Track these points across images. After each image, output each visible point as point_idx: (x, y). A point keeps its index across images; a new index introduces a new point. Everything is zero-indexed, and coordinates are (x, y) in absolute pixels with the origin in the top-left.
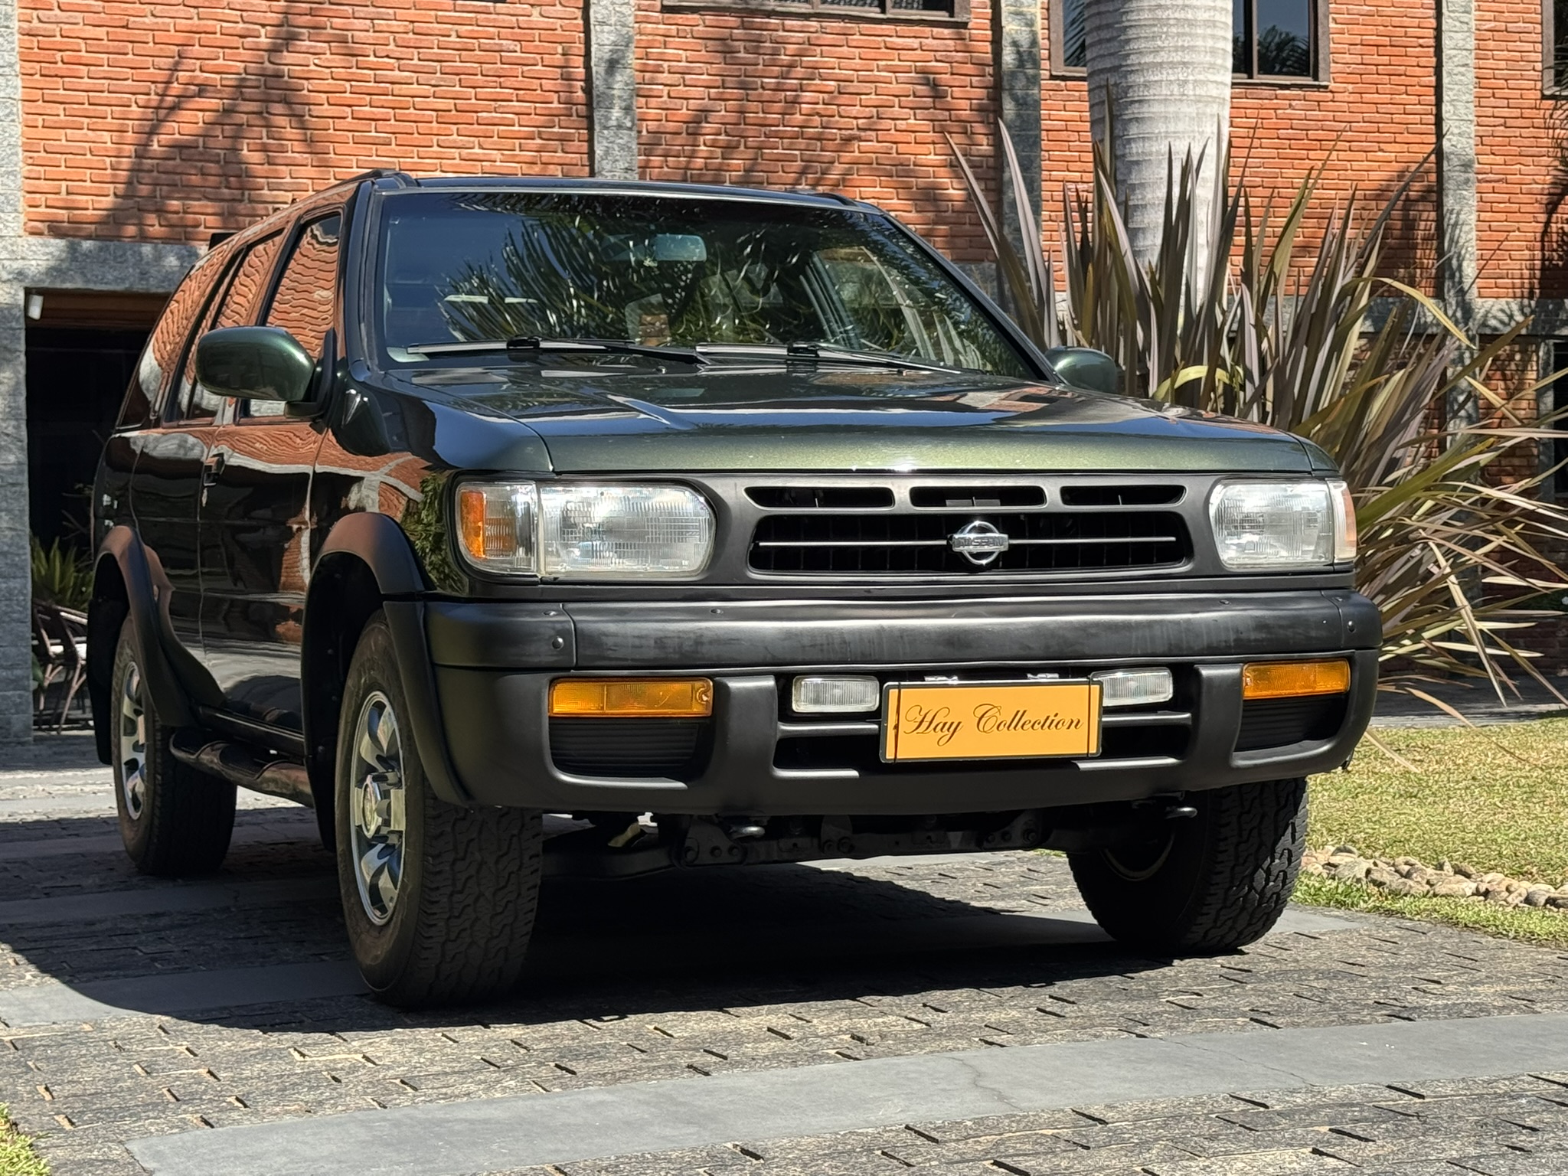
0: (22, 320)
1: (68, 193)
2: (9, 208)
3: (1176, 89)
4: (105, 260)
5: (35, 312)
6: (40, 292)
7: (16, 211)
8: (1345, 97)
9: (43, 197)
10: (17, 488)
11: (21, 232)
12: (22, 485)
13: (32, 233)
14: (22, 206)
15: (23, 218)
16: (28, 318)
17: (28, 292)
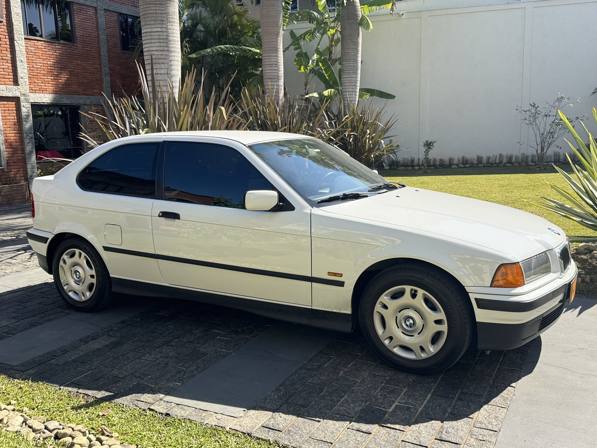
8: (80, 48)
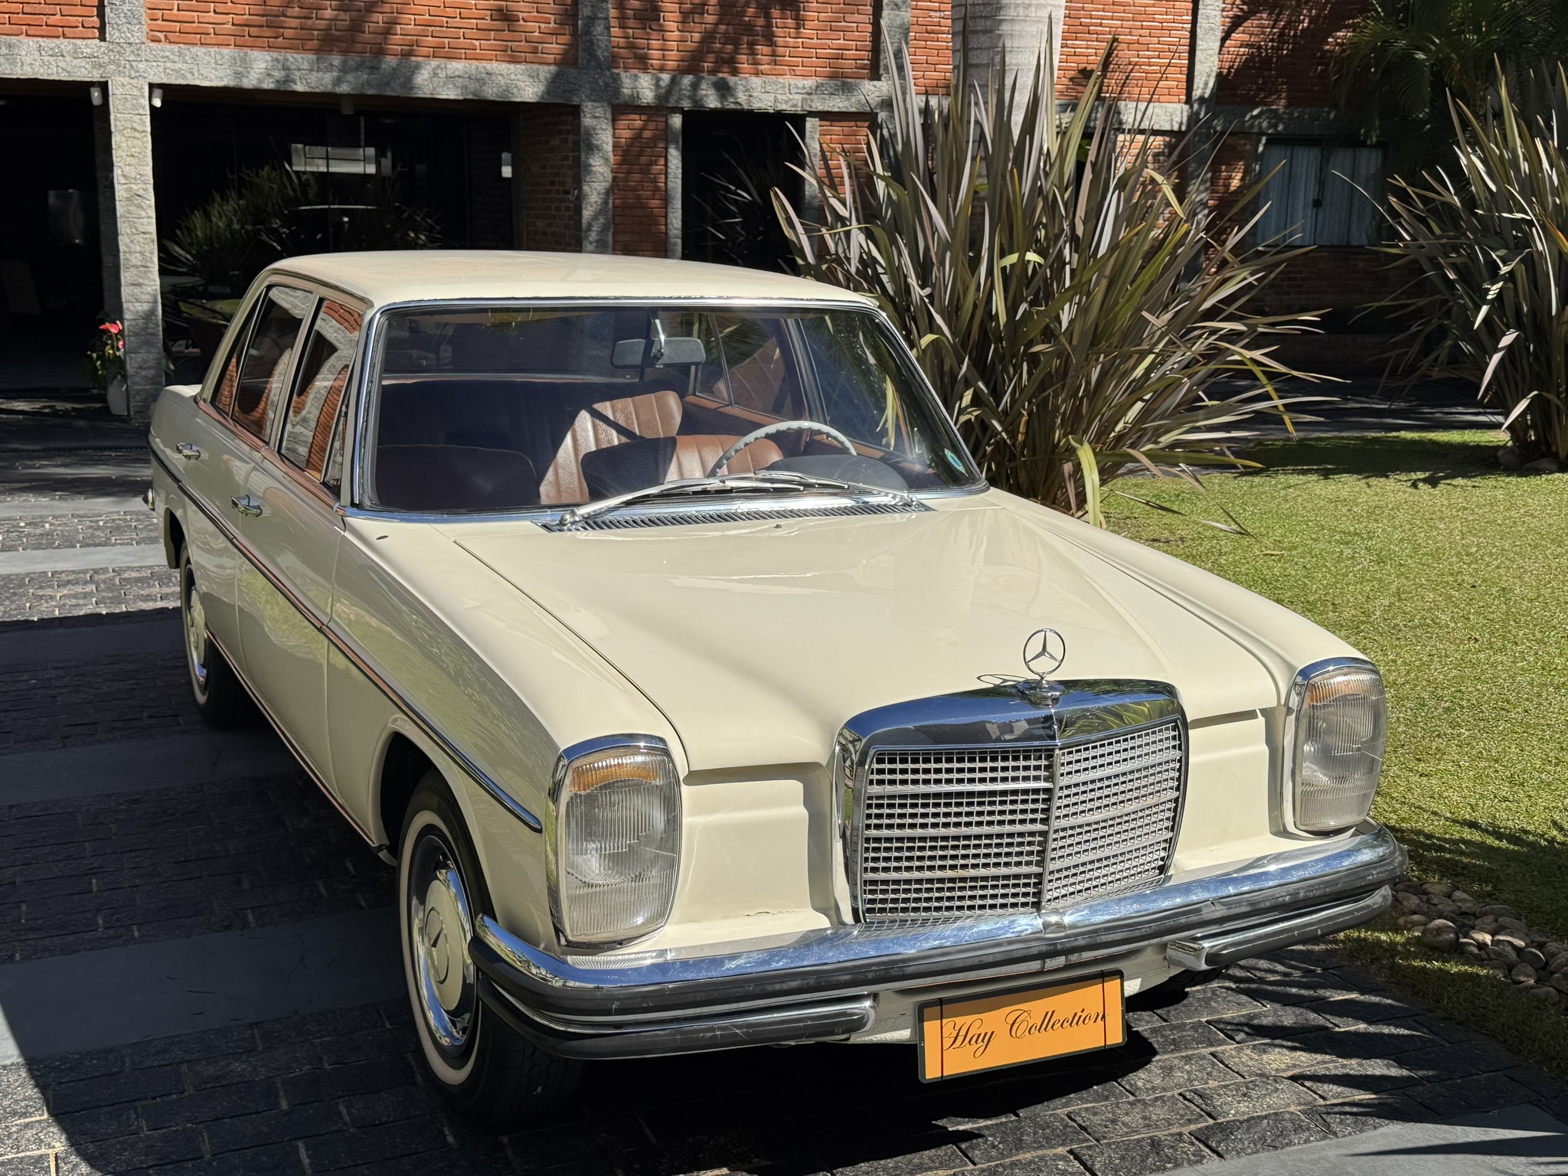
0: (148, 108)
1: (179, 10)
2: (135, 21)
3: (1021, 11)
4: (209, 63)
5: (157, 103)
6: (161, 86)
7: (140, 23)
9: (160, 12)
10: (148, 236)
11: (144, 40)
12: (150, 233)
13: (153, 41)
14: (144, 19)
15: (145, 28)
16: (152, 107)
17: (152, 86)
